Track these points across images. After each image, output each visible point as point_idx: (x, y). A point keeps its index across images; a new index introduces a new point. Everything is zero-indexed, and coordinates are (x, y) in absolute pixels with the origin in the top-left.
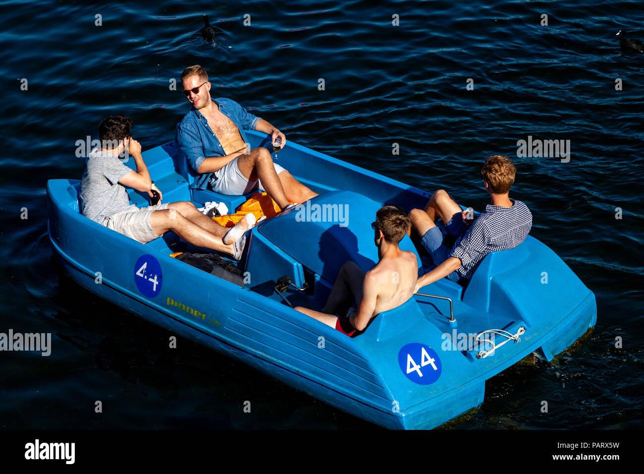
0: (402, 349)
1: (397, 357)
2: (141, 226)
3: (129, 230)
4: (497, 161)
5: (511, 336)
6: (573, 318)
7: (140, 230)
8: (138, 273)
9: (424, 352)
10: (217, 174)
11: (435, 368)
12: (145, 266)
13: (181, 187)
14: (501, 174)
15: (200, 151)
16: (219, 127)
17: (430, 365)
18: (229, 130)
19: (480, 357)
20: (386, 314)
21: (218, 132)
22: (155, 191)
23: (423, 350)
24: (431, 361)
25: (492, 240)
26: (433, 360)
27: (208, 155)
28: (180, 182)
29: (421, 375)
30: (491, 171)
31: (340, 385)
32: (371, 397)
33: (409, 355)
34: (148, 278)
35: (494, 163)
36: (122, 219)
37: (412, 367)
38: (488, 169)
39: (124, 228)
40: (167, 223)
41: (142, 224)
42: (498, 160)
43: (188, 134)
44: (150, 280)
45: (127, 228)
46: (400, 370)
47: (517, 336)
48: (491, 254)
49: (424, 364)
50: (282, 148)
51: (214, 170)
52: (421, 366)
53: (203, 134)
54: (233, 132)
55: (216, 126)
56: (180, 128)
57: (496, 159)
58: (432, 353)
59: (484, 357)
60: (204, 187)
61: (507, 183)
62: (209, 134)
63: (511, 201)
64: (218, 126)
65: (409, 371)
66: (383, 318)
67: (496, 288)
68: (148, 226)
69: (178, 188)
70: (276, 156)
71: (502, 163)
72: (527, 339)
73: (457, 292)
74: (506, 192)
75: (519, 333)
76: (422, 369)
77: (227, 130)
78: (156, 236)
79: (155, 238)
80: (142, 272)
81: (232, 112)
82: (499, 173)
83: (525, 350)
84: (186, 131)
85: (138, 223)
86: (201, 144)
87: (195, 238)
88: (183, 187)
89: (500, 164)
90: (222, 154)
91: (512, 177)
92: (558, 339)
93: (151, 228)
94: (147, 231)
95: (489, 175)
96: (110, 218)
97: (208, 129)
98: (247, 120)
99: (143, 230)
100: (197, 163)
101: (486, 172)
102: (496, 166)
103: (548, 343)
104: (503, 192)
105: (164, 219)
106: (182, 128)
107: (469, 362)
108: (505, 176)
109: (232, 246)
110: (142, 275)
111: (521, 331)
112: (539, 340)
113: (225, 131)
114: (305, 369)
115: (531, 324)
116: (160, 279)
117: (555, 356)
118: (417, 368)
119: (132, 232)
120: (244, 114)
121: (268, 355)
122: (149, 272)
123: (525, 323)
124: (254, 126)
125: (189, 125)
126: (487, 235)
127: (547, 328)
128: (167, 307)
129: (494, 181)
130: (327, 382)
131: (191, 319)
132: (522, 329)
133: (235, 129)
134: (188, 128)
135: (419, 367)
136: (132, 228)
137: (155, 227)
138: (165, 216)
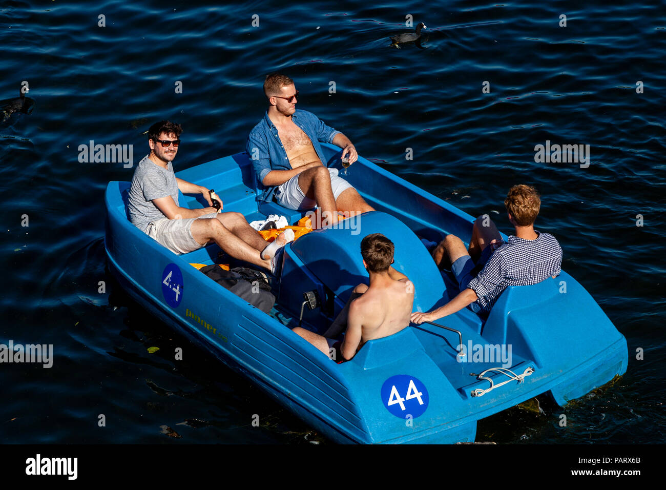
0: (389, 379)
1: (380, 387)
2: (182, 234)
3: (171, 236)
4: (521, 192)
5: (515, 376)
6: (593, 363)
7: (181, 237)
8: (165, 282)
9: (412, 385)
10: (281, 188)
11: (421, 402)
12: (170, 275)
13: (248, 197)
14: (525, 207)
15: (267, 163)
16: (290, 138)
17: (416, 399)
18: (301, 141)
19: (475, 394)
20: (375, 342)
21: (288, 143)
22: (216, 200)
23: (412, 383)
24: (418, 395)
25: (508, 273)
26: (421, 394)
27: (274, 167)
28: (248, 193)
29: (403, 408)
30: (514, 203)
31: (324, 412)
32: (350, 427)
33: (394, 387)
34: (172, 288)
35: (517, 194)
36: (165, 225)
37: (396, 398)
38: (511, 201)
39: (166, 234)
40: (207, 233)
41: (183, 232)
42: (522, 190)
43: (255, 144)
44: (174, 289)
45: (169, 235)
46: (381, 402)
47: (522, 377)
48: (509, 289)
49: (409, 397)
50: (351, 164)
51: (278, 183)
52: (405, 399)
53: (271, 145)
54: (304, 144)
55: (286, 137)
56: (248, 138)
57: (520, 189)
58: (420, 387)
59: (479, 395)
60: (269, 200)
61: (531, 216)
62: (277, 146)
63: (537, 233)
64: (288, 137)
65: (391, 403)
66: (371, 346)
67: (512, 325)
68: (189, 234)
69: (245, 199)
70: (345, 172)
71: (526, 195)
72: (534, 380)
73: (477, 325)
74: (530, 224)
75: (526, 374)
76: (405, 403)
77: (297, 141)
78: (198, 246)
79: (197, 247)
80: (167, 281)
81: (307, 123)
82: (523, 205)
83: (529, 392)
84: (254, 141)
85: (179, 230)
86: (268, 156)
87: (233, 250)
88: (251, 198)
89: (524, 195)
90: (287, 167)
91: (536, 209)
92: (573, 384)
93: (192, 236)
94: (188, 239)
95: (512, 206)
96: (152, 224)
97: (278, 140)
98: (324, 134)
99: (184, 238)
100: (261, 175)
101: (509, 204)
102: (520, 198)
103: (559, 387)
104: (527, 224)
105: (205, 228)
106: (250, 138)
107: (462, 399)
108: (528, 208)
109: (269, 261)
110: (167, 284)
111: (529, 372)
112: (548, 382)
113: (296, 143)
114: (296, 393)
115: (543, 365)
116: (181, 289)
117: (568, 402)
118: (400, 401)
119: (173, 239)
120: (321, 127)
121: (265, 375)
122: (173, 281)
123: (536, 362)
124: (332, 139)
125: (258, 135)
126: (503, 267)
127: (560, 371)
128: (186, 318)
129: (517, 214)
130: (313, 407)
131: (205, 333)
132: (530, 370)
133: (307, 141)
134: (256, 138)
135: (403, 399)
136: (174, 236)
137: (196, 235)
138: (205, 225)
